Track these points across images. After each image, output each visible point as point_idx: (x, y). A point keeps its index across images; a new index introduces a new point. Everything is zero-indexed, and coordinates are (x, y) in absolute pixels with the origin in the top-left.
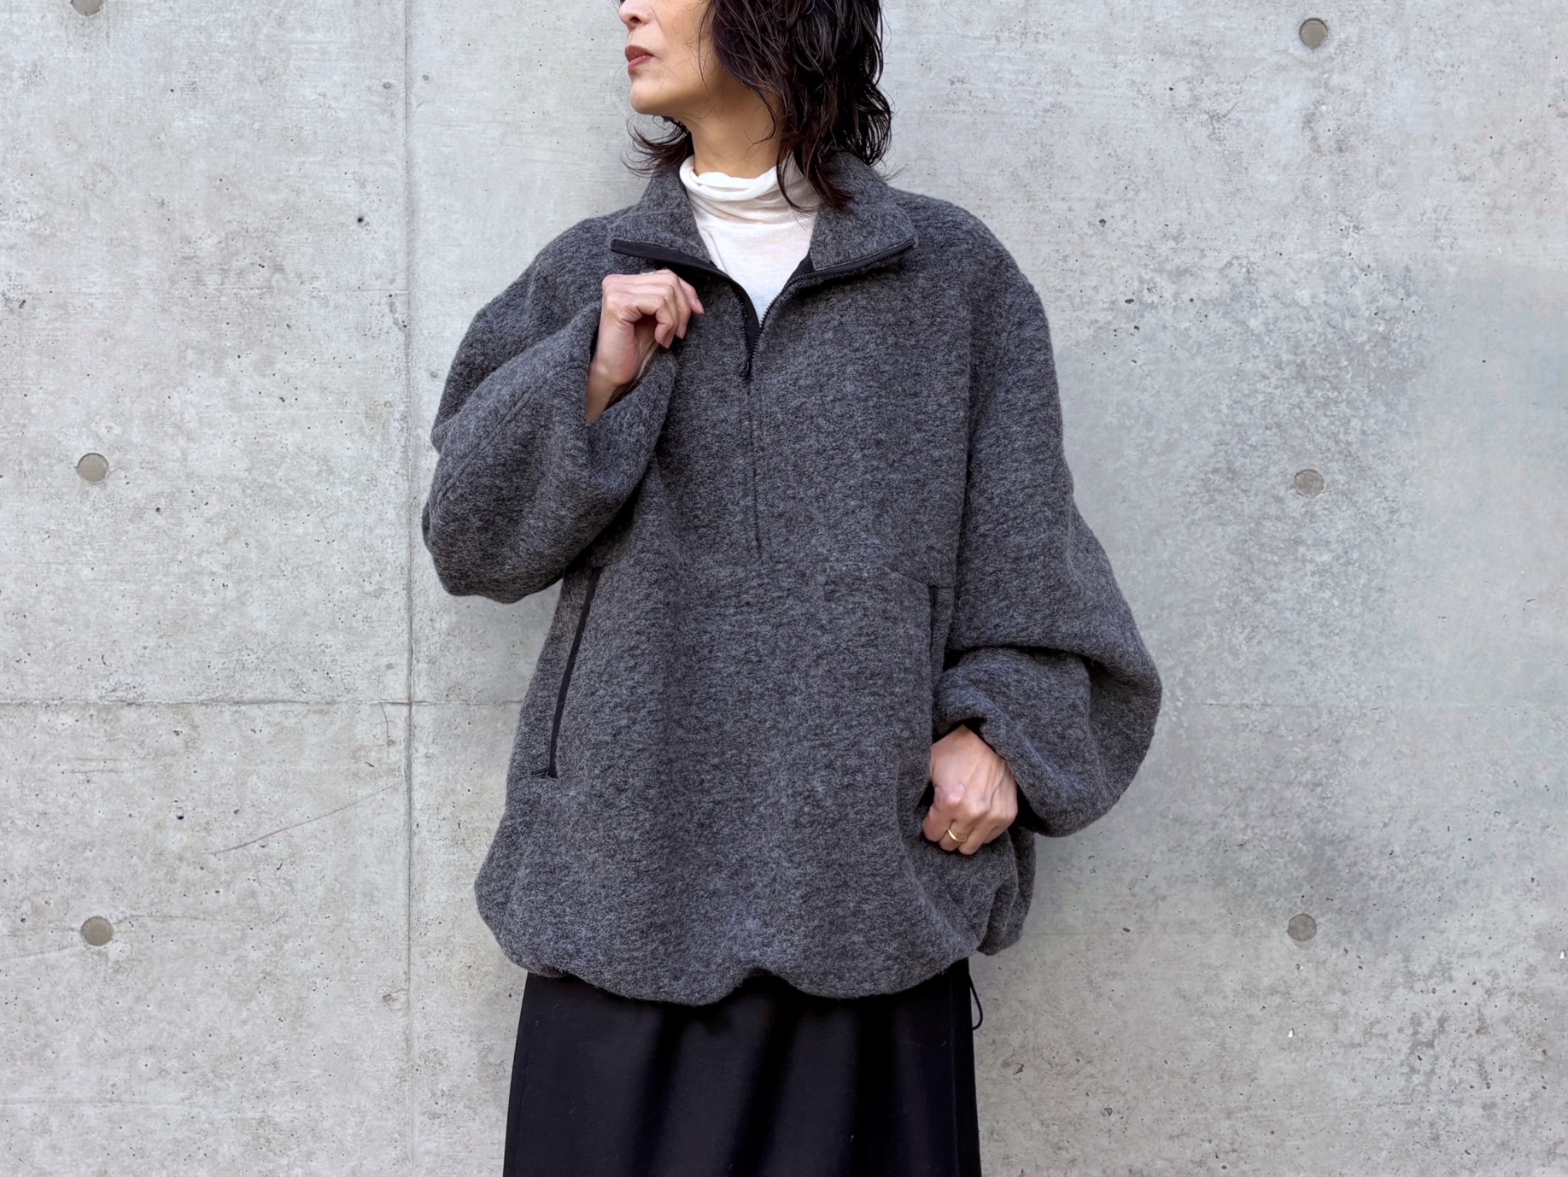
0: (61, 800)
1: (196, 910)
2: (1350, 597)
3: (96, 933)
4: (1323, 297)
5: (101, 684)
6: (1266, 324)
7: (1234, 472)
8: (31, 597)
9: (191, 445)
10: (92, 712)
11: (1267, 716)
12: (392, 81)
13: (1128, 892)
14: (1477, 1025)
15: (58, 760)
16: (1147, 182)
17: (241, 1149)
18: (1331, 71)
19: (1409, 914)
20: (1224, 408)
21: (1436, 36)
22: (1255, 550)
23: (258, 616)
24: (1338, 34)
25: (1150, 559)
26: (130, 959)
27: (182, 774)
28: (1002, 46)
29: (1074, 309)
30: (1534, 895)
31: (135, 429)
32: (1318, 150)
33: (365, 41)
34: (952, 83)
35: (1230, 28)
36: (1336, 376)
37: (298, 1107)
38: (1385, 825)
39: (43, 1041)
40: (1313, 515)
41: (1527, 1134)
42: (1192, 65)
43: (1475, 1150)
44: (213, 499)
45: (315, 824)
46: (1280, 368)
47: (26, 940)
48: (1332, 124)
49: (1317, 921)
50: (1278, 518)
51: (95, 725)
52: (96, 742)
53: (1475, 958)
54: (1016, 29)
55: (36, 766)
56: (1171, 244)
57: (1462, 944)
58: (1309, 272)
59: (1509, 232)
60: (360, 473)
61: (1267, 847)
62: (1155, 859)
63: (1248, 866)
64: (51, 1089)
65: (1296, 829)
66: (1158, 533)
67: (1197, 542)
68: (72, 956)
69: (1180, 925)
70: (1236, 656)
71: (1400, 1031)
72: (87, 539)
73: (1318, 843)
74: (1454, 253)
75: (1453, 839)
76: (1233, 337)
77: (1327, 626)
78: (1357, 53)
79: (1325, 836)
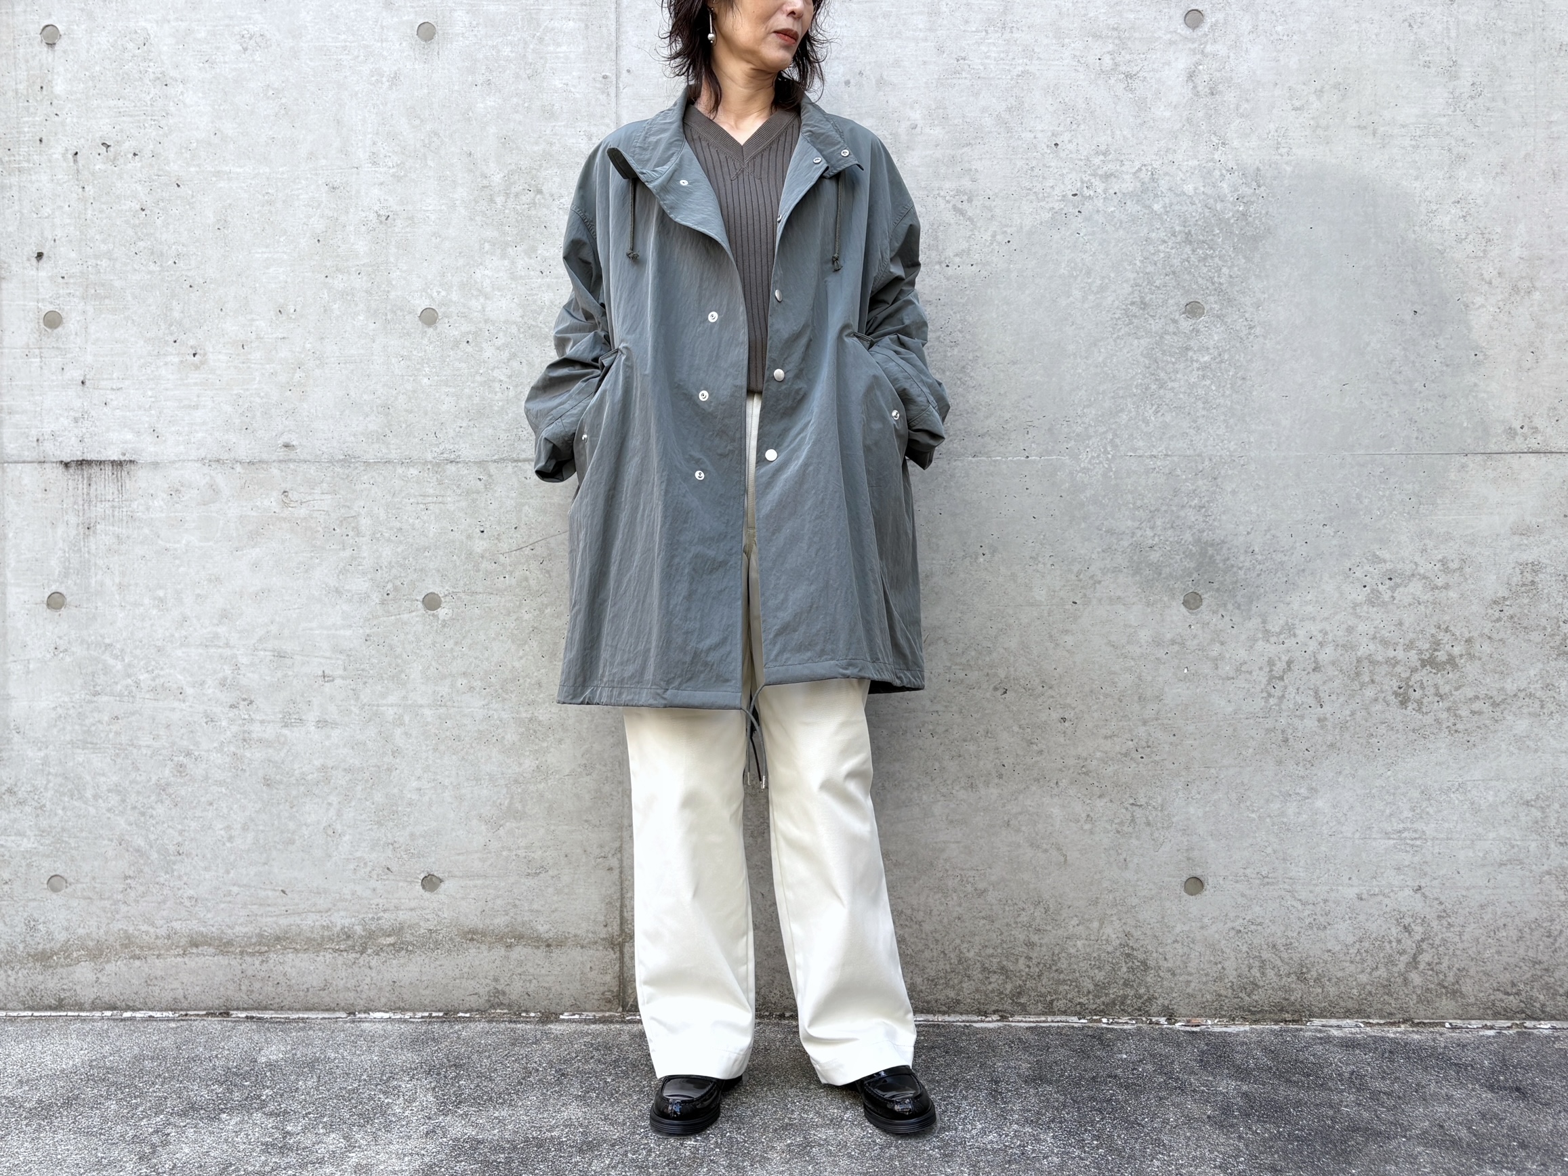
0: (411, 521)
1: (491, 588)
2: (1223, 384)
3: (432, 602)
4: (1202, 189)
5: (434, 449)
6: (1165, 207)
7: (1145, 304)
8: (392, 396)
9: (487, 301)
10: (429, 466)
11: (1168, 462)
12: (608, 74)
13: (1076, 578)
14: (1314, 665)
15: (408, 496)
16: (1085, 119)
17: (519, 736)
18: (1206, 43)
19: (1266, 592)
20: (1138, 262)
21: (1277, 16)
22: (1159, 354)
24: (1209, 20)
25: (1089, 362)
26: (451, 619)
27: (483, 504)
28: (989, 36)
29: (1039, 200)
30: (1351, 579)
31: (454, 292)
32: (1197, 94)
33: (592, 50)
34: (958, 60)
35: (1138, 19)
36: (1212, 240)
37: (553, 711)
38: (1248, 533)
39: (398, 669)
40: (1198, 331)
41: (1349, 738)
42: (1113, 43)
43: (1313, 749)
44: (501, 335)
46: (1175, 236)
47: (390, 606)
48: (1206, 78)
49: (1203, 596)
50: (1174, 333)
51: (431, 475)
52: (431, 484)
53: (1312, 621)
54: (999, 25)
55: (396, 500)
56: (1102, 157)
57: (1302, 611)
58: (1192, 173)
59: (1328, 143)
61: (1168, 548)
62: (1093, 556)
63: (1155, 560)
64: (405, 698)
65: (1188, 536)
66: (1095, 345)
67: (1121, 350)
68: (417, 616)
69: (1110, 599)
70: (1147, 423)
71: (1261, 669)
72: (425, 361)
73: (1203, 545)
74: (1289, 157)
75: (1295, 543)
76: (1143, 216)
77: (1208, 403)
78: (1223, 30)
79: (1207, 541)
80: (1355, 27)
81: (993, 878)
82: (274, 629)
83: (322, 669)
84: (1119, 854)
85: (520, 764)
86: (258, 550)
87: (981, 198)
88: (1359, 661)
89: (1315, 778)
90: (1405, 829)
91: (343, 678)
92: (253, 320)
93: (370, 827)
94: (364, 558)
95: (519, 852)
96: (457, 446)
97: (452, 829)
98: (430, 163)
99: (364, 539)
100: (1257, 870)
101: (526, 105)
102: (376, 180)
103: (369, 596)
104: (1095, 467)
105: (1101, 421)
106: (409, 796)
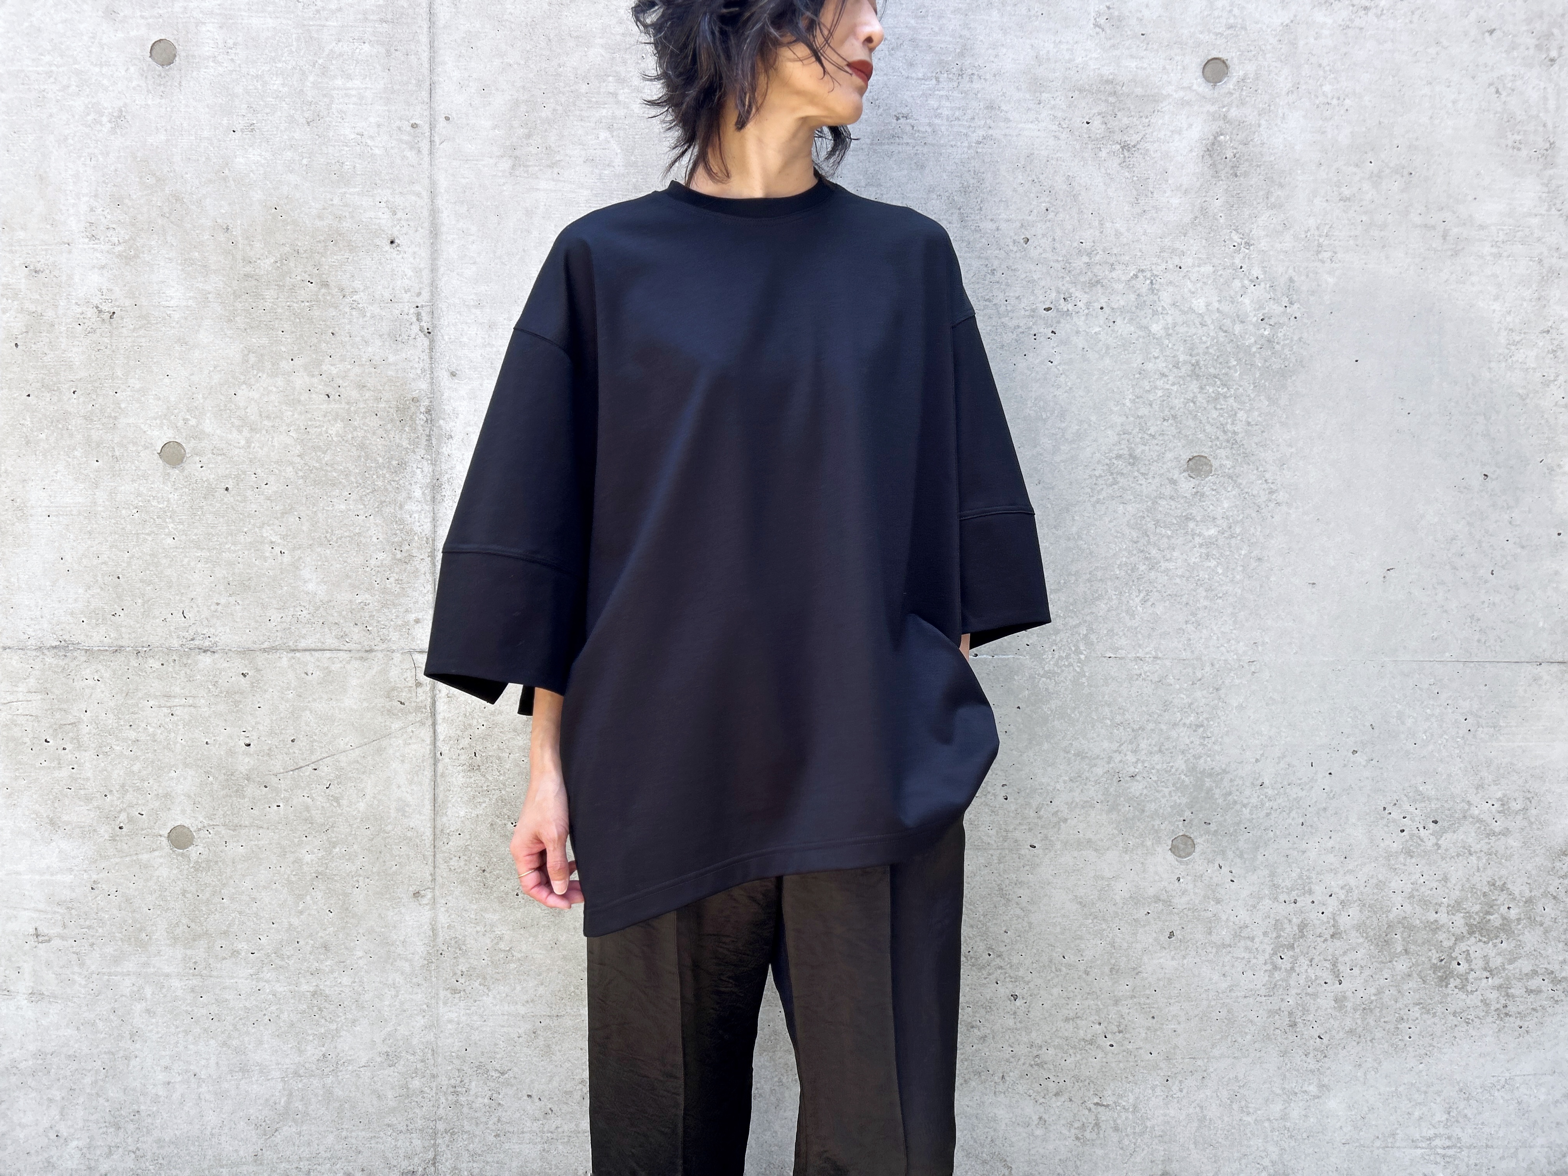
0: (151, 729)
1: (261, 819)
2: (1232, 566)
3: (180, 838)
4: (1216, 305)
5: (181, 634)
6: (1166, 328)
7: (1135, 458)
8: (123, 561)
9: (254, 434)
10: (175, 657)
11: (1158, 667)
12: (418, 122)
13: (1035, 814)
14: (1332, 930)
15: (146, 696)
16: (1065, 205)
17: (298, 1016)
18: (1230, 105)
19: (1276, 836)
20: (1128, 404)
21: (1325, 72)
22: (1151, 525)
23: (310, 578)
24: (1237, 72)
25: (1060, 533)
26: (207, 861)
27: (248, 709)
28: (941, 86)
29: (1000, 316)
30: (1385, 821)
31: (207, 421)
32: (1216, 175)
33: (396, 87)
34: (898, 119)
35: (1141, 68)
36: (1226, 374)
37: (345, 982)
38: (1257, 761)
39: (136, 927)
40: (1203, 495)
41: (1373, 1023)
42: (1107, 101)
43: (1328, 1036)
44: (272, 480)
45: (357, 750)
46: (1177, 367)
47: (124, 844)
48: (1228, 153)
49: (1196, 841)
50: (1172, 498)
51: (177, 668)
52: (178, 681)
53: (1332, 875)
54: (954, 71)
55: (130, 702)
56: (1085, 259)
57: (1321, 862)
58: (1205, 283)
59: (1384, 247)
60: (392, 458)
61: (1154, 778)
62: (1058, 787)
63: (1138, 794)
64: (146, 965)
65: (1180, 763)
67: (1101, 518)
68: (161, 857)
69: (1079, 843)
70: (1132, 616)
71: (1265, 934)
72: (169, 514)
73: (1199, 775)
74: (1333, 265)
75: (1316, 773)
76: (1137, 340)
77: (1213, 590)
78: (1254, 88)
79: (1205, 769)
80: (1426, 90)
83: (33, 926)
85: (301, 1052)
88: (1390, 925)
89: (1328, 1072)
91: (63, 938)
93: (105, 1130)
94: (88, 779)
95: (301, 1164)
97: (214, 1133)
99: (87, 754)
101: (305, 161)
102: (95, 261)
103: (95, 830)
104: (1062, 671)
105: (1072, 611)
106: (154, 1091)
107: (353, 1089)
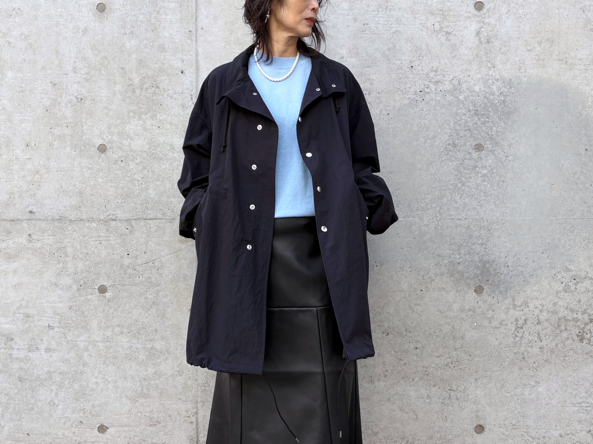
0: (93, 249)
1: (133, 283)
2: (493, 184)
3: (103, 290)
4: (483, 89)
5: (104, 214)
6: (465, 98)
7: (455, 145)
8: (84, 187)
9: (132, 141)
10: (102, 222)
11: (467, 222)
12: (191, 30)
13: (422, 278)
14: (537, 321)
15: (91, 237)
16: (426, 54)
17: (146, 357)
18: (485, 18)
20: (452, 124)
21: (519, 6)
22: (462, 169)
23: (152, 193)
24: (487, 6)
25: (428, 173)
26: (112, 298)
27: (128, 241)
28: (379, 13)
29: (403, 94)
30: (555, 280)
31: (115, 137)
32: (481, 42)
33: (184, 18)
34: (364, 25)
35: (452, 5)
36: (488, 114)
37: (163, 344)
38: (506, 257)
39: (86, 323)
40: (481, 158)
41: (555, 357)
42: (440, 17)
43: (537, 362)
44: (138, 157)
45: (169, 256)
46: (470, 112)
47: (82, 292)
48: (485, 35)
49: (484, 288)
50: (469, 159)
51: (103, 226)
52: (103, 231)
53: (536, 300)
54: (384, 8)
55: (85, 239)
56: (434, 73)
57: (532, 295)
58: (479, 81)
59: (544, 67)
61: (467, 264)
62: (430, 267)
63: (461, 270)
64: (89, 337)
65: (476, 258)
66: (431, 164)
67: (443, 167)
68: (95, 297)
69: (439, 289)
70: (456, 203)
71: (512, 323)
72: (100, 170)
73: (484, 263)
74: (526, 74)
75: (528, 262)
76: (454, 102)
77: (486, 193)
78: (493, 12)
79: (486, 260)
80: (557, 11)
81: (382, 426)
82: (24, 303)
83: (48, 323)
84: (443, 414)
85: (146, 371)
86: (16, 263)
87: (375, 93)
88: (559, 319)
89: (538, 376)
90: (582, 402)
91: (59, 327)
92: (14, 150)
93: (72, 401)
94: (69, 268)
95: (146, 414)
96: (116, 212)
97: (113, 402)
98: (103, 72)
99: (69, 258)
100: (510, 422)
101: (151, 44)
102: (76, 80)
103: (71, 287)
104: (431, 224)
105: (434, 202)
106: (91, 386)
107: (166, 385)
